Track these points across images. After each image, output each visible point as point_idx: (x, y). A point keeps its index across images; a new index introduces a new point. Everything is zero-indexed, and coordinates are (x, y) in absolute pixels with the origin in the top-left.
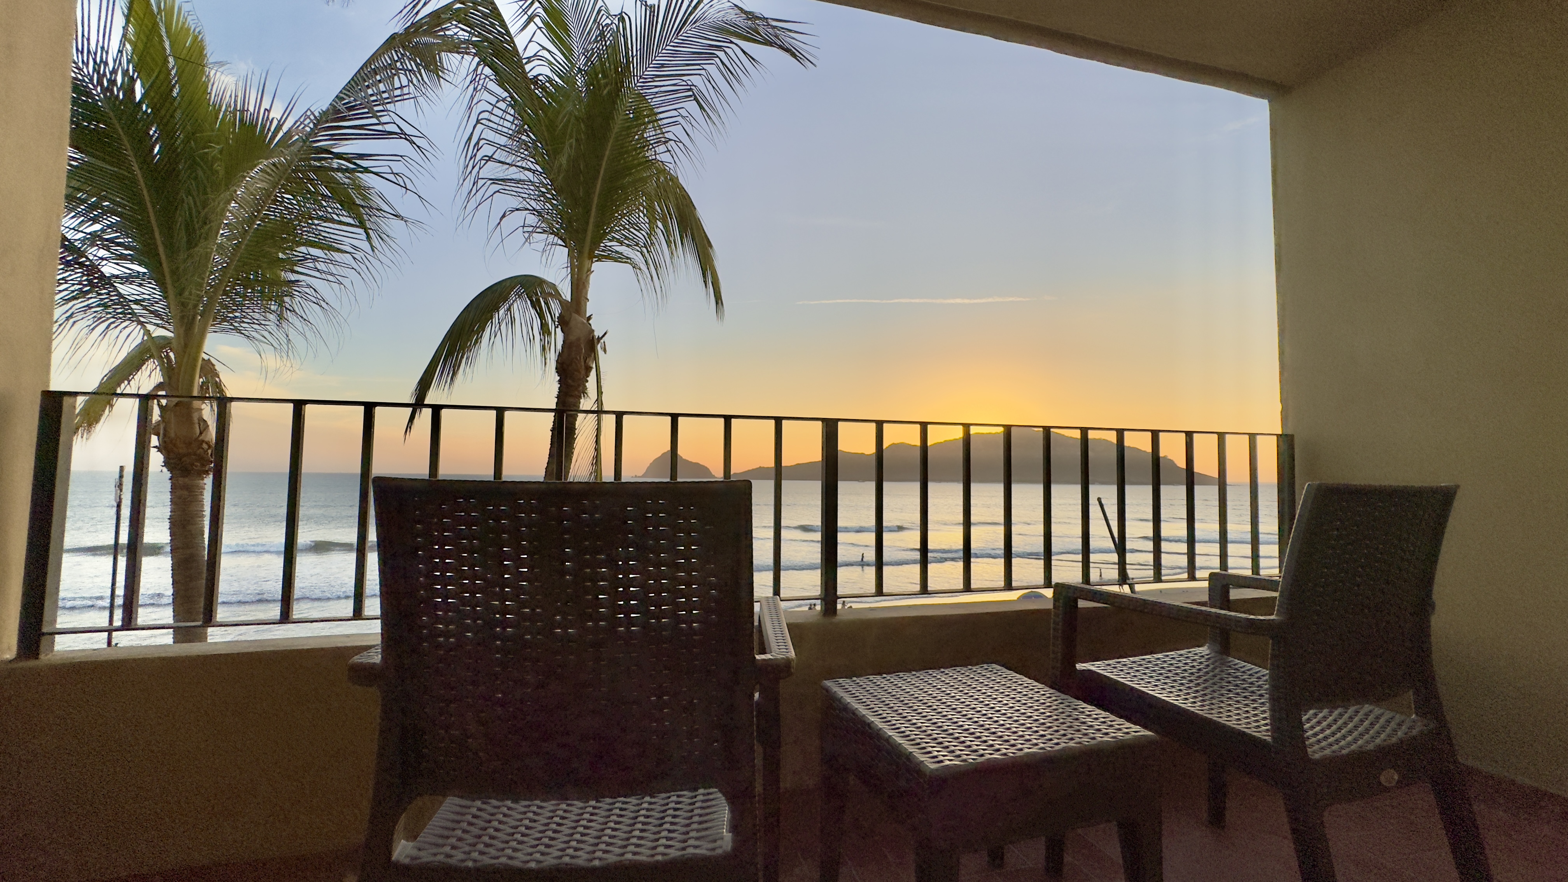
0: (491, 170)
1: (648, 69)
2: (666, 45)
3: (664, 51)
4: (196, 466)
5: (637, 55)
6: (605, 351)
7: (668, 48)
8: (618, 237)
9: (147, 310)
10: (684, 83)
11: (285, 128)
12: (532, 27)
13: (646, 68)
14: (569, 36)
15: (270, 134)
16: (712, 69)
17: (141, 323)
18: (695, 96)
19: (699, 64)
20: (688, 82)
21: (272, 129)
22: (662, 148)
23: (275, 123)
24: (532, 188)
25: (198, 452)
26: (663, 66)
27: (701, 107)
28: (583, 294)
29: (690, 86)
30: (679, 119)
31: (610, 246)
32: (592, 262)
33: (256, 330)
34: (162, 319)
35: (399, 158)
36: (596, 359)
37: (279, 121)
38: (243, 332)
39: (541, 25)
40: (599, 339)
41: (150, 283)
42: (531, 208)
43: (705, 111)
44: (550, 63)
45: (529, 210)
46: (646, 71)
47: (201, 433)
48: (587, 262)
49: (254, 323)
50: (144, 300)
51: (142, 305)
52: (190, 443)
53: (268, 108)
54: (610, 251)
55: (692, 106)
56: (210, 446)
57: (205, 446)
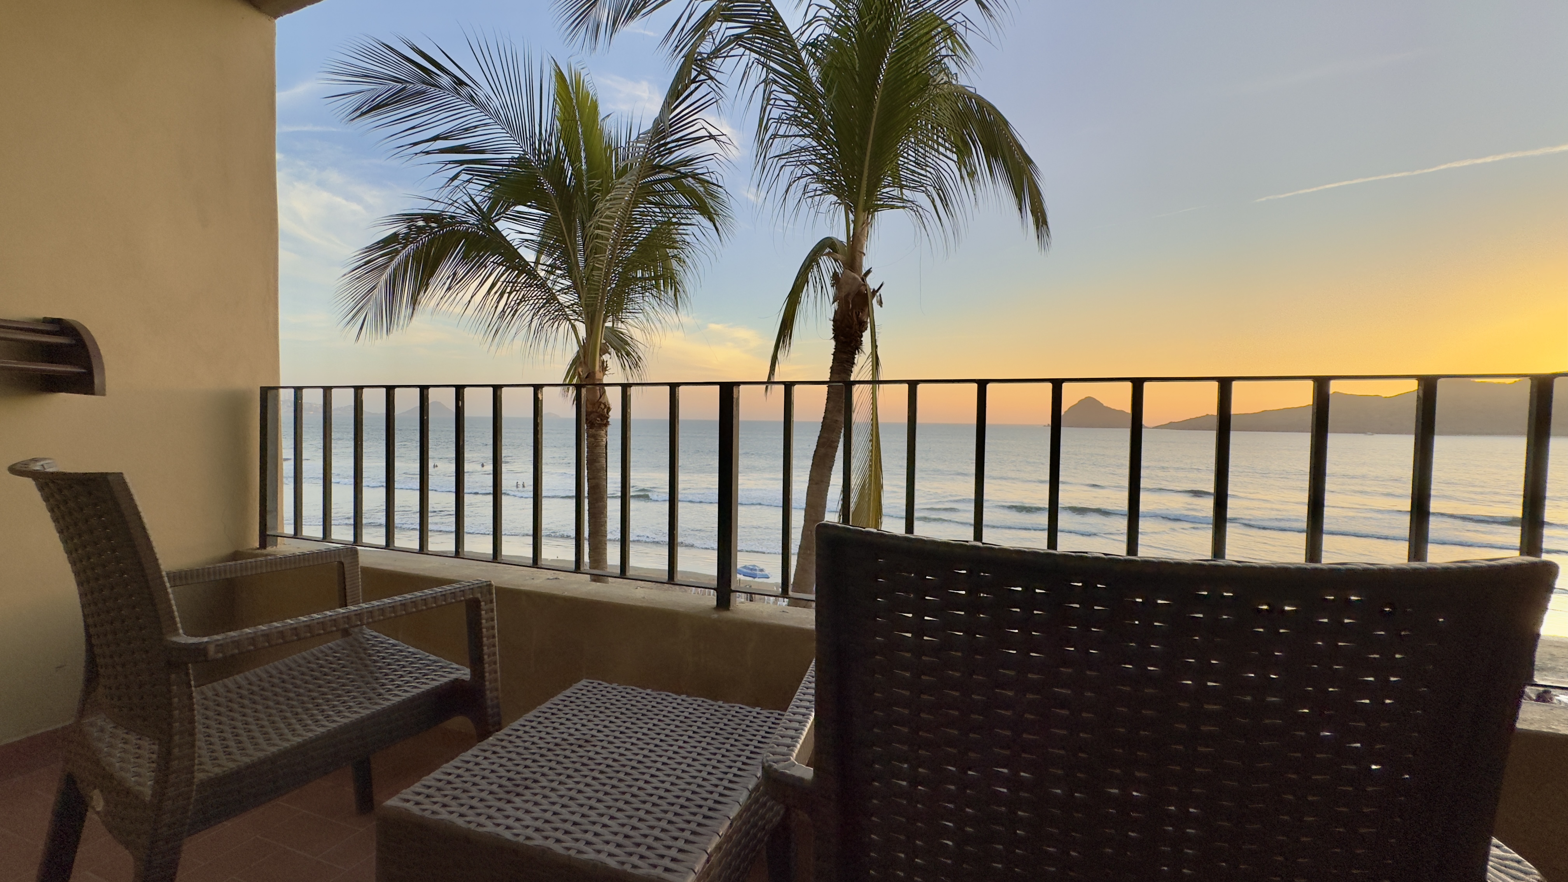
0: (779, 145)
6: (880, 303)
17: (570, 320)
25: (602, 409)
28: (858, 249)
31: (887, 193)
32: (869, 214)
35: (712, 157)
36: (870, 314)
40: (875, 292)
41: (573, 292)
42: (811, 173)
44: (827, 20)
45: (810, 175)
47: (601, 397)
48: (863, 215)
52: (594, 404)
54: (888, 197)
56: (605, 406)
57: (603, 406)
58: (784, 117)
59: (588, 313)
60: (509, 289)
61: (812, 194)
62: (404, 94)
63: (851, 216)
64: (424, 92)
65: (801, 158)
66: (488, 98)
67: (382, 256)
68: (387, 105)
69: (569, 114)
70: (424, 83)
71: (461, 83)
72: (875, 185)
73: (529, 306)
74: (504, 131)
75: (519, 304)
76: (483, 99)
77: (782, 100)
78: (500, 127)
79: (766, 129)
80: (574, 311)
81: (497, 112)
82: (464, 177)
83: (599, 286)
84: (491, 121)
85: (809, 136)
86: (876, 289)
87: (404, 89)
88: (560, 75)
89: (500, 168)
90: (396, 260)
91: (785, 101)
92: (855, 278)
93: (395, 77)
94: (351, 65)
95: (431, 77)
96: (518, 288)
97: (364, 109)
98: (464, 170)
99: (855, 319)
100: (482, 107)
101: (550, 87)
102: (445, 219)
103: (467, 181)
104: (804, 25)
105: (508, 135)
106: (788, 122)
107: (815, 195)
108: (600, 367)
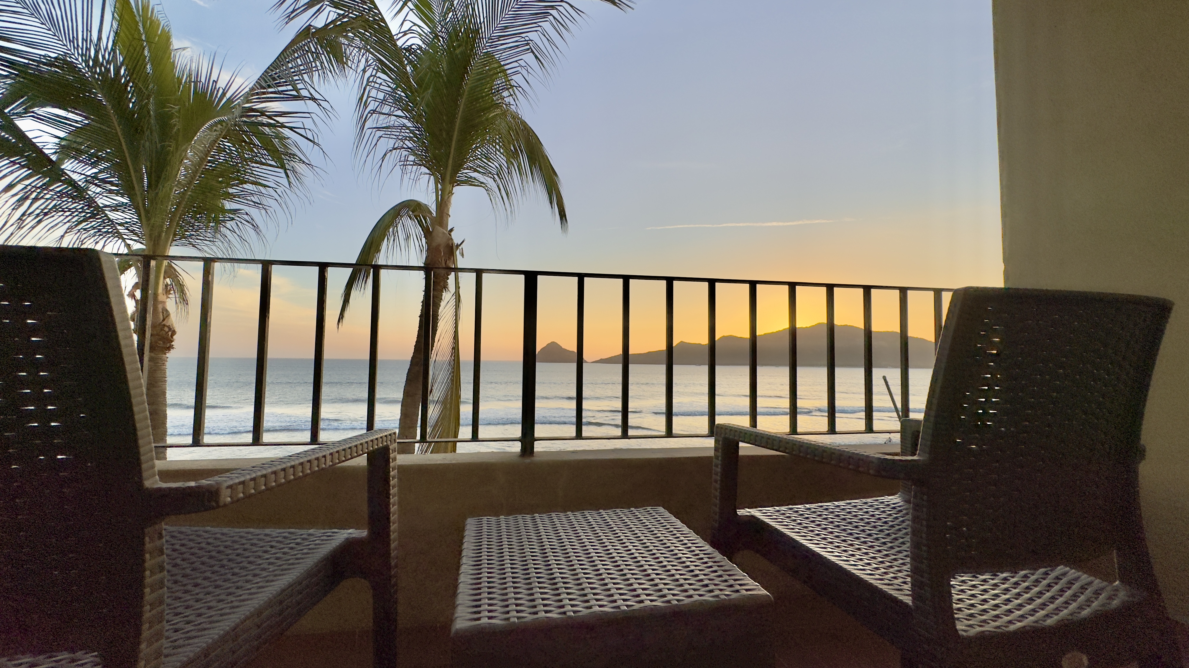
0: (378, 120)
1: (494, 32)
2: (508, 11)
3: (507, 16)
4: (160, 344)
5: (484, 22)
6: (463, 255)
7: (510, 13)
8: (472, 166)
9: (129, 230)
10: (523, 39)
11: (228, 95)
12: (406, 9)
13: (493, 31)
14: (433, 13)
15: (217, 99)
16: (546, 25)
17: (124, 240)
18: (532, 50)
19: (535, 23)
20: (526, 38)
21: (219, 96)
22: (505, 94)
23: (221, 91)
24: (408, 131)
25: (161, 333)
26: (506, 27)
27: (536, 57)
28: (445, 211)
29: (527, 41)
30: (519, 69)
31: (466, 173)
32: (453, 186)
33: (207, 245)
34: (138, 236)
36: (455, 263)
37: (224, 90)
38: (196, 246)
39: (412, 7)
40: (458, 246)
41: (129, 210)
42: (407, 147)
43: (540, 61)
44: (420, 35)
45: (405, 148)
46: (493, 33)
47: (164, 320)
48: (449, 187)
49: (206, 240)
50: (127, 223)
51: (124, 226)
52: (156, 327)
53: (216, 80)
54: (466, 177)
55: (529, 57)
56: (169, 329)
60: (35, 194)
63: (439, 185)
65: (397, 134)
72: (458, 166)
73: (63, 218)
74: (44, 27)
75: (46, 214)
79: (366, 106)
86: (459, 244)
89: (26, 61)
92: (444, 233)
96: (48, 196)
99: (443, 264)
104: (399, 33)
105: (50, 32)
107: (408, 165)
108: (163, 290)
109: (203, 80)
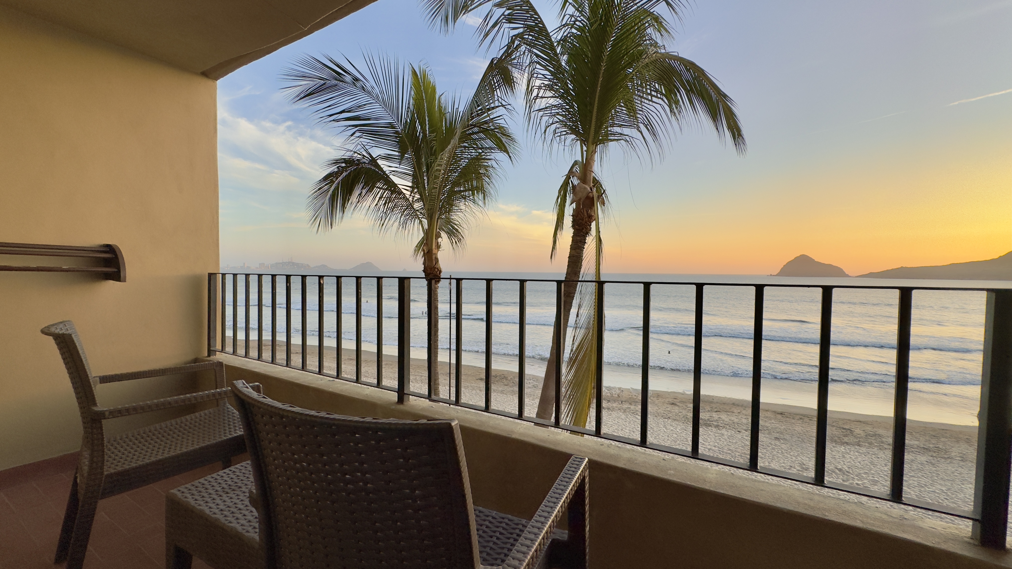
0: (539, 103)
6: (603, 204)
17: (419, 218)
25: (434, 272)
28: (589, 169)
32: (597, 146)
42: (559, 121)
48: (592, 147)
56: (438, 270)
57: (436, 270)
58: (542, 85)
59: (429, 214)
61: (559, 134)
62: (324, 87)
63: (585, 148)
64: (336, 85)
65: (553, 111)
66: (373, 88)
67: (326, 185)
68: (314, 94)
69: (419, 94)
70: (336, 80)
71: (357, 80)
72: (600, 126)
73: (398, 210)
74: (381, 107)
76: (370, 89)
77: (541, 74)
78: (378, 104)
79: (531, 94)
80: (421, 213)
81: (377, 96)
82: (358, 134)
83: (435, 198)
84: (374, 101)
85: (557, 97)
87: (324, 84)
88: (414, 73)
89: (380, 129)
90: (333, 187)
91: (543, 75)
92: (585, 188)
93: (320, 77)
94: (297, 70)
95: (340, 77)
97: (302, 95)
98: (357, 130)
99: (586, 214)
100: (369, 93)
101: (408, 78)
102: (355, 161)
103: (358, 137)
105: (383, 109)
106: (544, 88)
107: (561, 135)
108: (435, 246)
109: (450, 111)
